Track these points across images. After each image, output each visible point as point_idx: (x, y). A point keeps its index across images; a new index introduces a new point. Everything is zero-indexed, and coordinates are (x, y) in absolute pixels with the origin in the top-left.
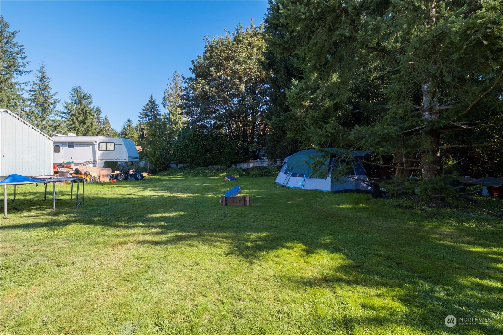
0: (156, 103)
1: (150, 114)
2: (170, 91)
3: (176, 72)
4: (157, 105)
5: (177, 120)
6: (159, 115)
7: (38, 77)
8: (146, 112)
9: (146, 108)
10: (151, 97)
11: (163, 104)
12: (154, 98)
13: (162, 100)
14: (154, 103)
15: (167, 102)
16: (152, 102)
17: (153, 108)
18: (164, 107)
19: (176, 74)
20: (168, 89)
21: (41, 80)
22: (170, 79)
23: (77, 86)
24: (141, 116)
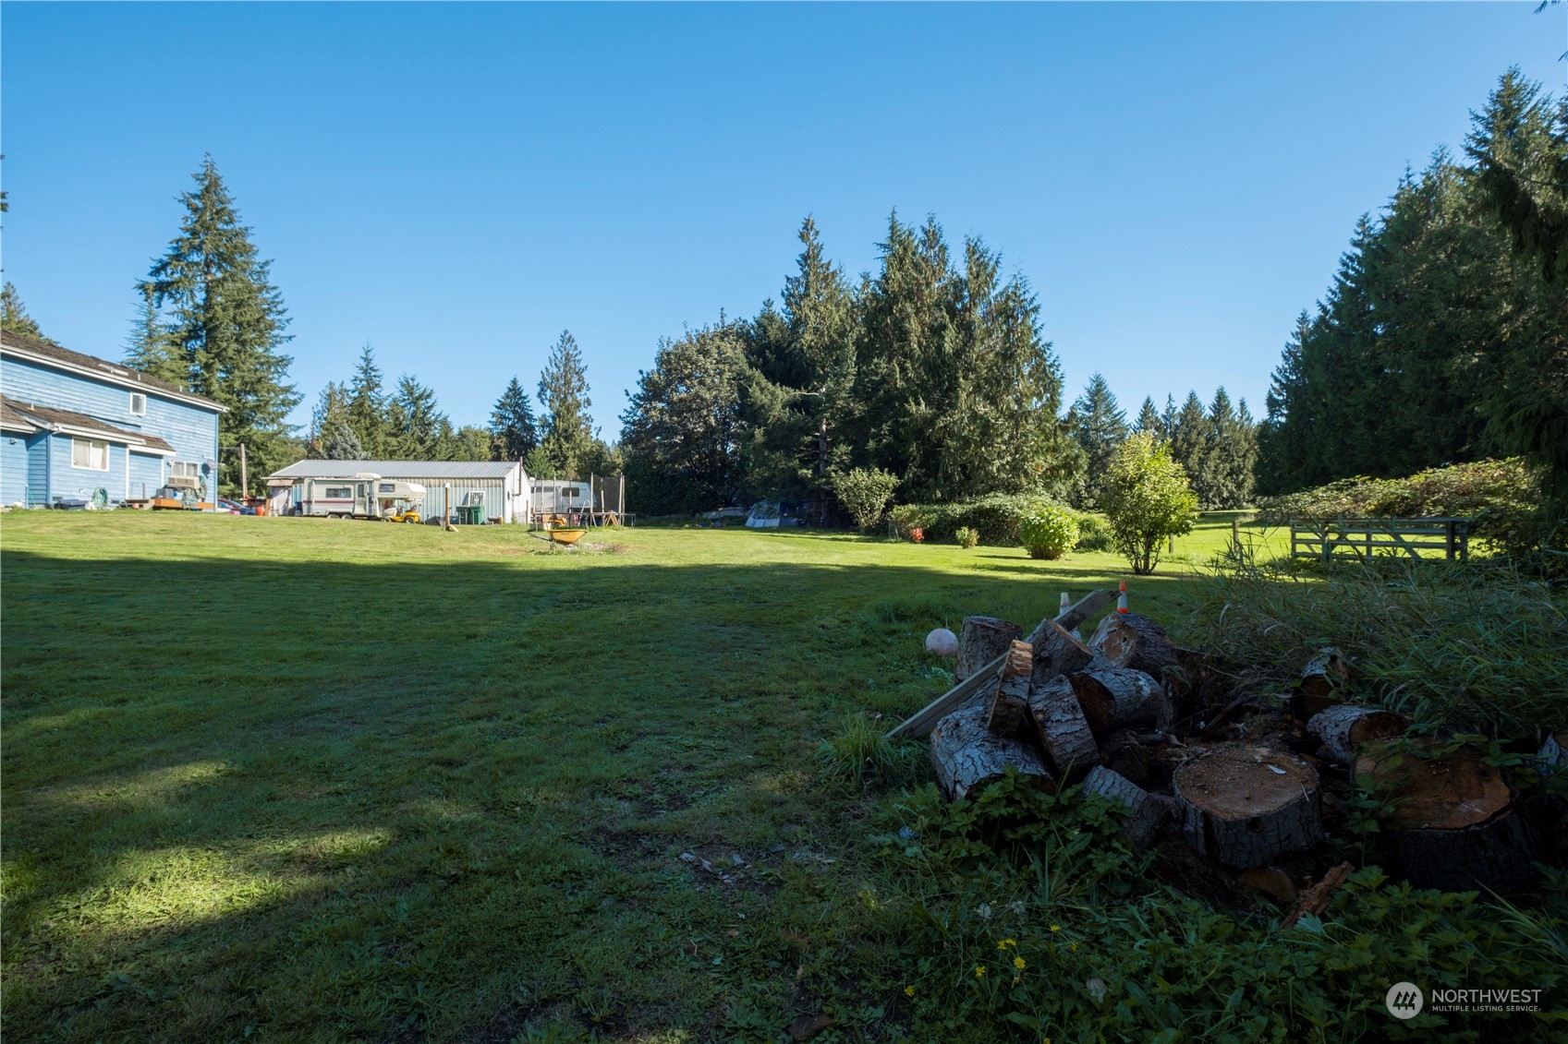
0: (524, 394)
1: (511, 416)
2: (555, 370)
3: (566, 332)
4: (525, 398)
5: (570, 430)
6: (531, 417)
7: (361, 368)
8: (501, 412)
9: (503, 404)
10: (514, 382)
11: (539, 395)
12: (519, 384)
13: (538, 389)
14: (520, 393)
15: (548, 393)
16: (515, 392)
17: (517, 404)
18: (542, 401)
19: (567, 336)
20: (549, 367)
21: (365, 372)
22: (556, 348)
23: (409, 376)
24: (494, 420)
